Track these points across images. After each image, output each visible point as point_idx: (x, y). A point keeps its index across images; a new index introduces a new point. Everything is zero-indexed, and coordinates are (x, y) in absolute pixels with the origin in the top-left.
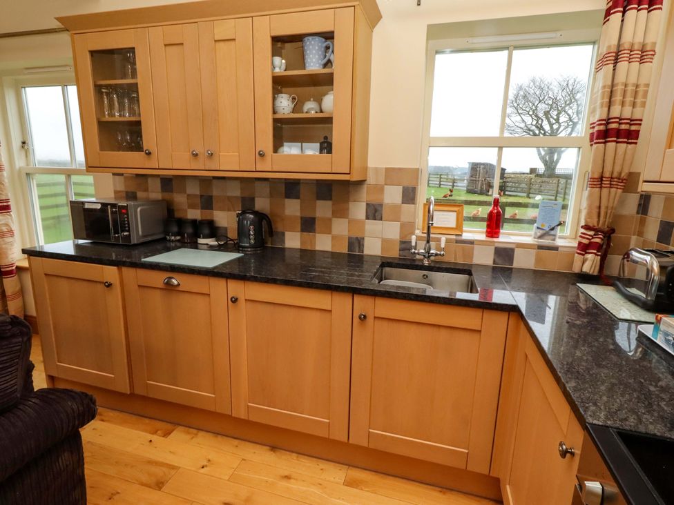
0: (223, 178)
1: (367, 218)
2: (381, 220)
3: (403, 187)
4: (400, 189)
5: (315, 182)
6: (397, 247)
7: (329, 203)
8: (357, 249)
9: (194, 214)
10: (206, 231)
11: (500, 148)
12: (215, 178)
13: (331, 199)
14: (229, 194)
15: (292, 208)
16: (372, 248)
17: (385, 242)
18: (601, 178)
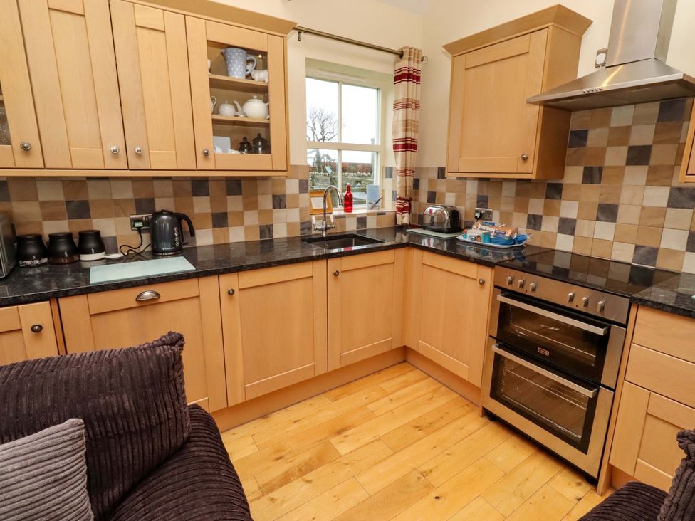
0: (106, 178)
1: (274, 207)
2: (285, 207)
3: (300, 181)
4: (297, 181)
5: (224, 179)
6: (299, 228)
7: (240, 197)
8: (268, 236)
9: (61, 226)
10: (92, 245)
11: (339, 151)
12: (89, 178)
13: (241, 194)
14: (115, 197)
15: (201, 206)
16: (280, 232)
17: (289, 225)
18: (406, 170)
